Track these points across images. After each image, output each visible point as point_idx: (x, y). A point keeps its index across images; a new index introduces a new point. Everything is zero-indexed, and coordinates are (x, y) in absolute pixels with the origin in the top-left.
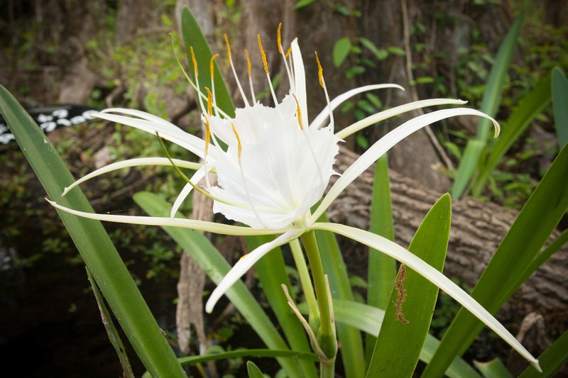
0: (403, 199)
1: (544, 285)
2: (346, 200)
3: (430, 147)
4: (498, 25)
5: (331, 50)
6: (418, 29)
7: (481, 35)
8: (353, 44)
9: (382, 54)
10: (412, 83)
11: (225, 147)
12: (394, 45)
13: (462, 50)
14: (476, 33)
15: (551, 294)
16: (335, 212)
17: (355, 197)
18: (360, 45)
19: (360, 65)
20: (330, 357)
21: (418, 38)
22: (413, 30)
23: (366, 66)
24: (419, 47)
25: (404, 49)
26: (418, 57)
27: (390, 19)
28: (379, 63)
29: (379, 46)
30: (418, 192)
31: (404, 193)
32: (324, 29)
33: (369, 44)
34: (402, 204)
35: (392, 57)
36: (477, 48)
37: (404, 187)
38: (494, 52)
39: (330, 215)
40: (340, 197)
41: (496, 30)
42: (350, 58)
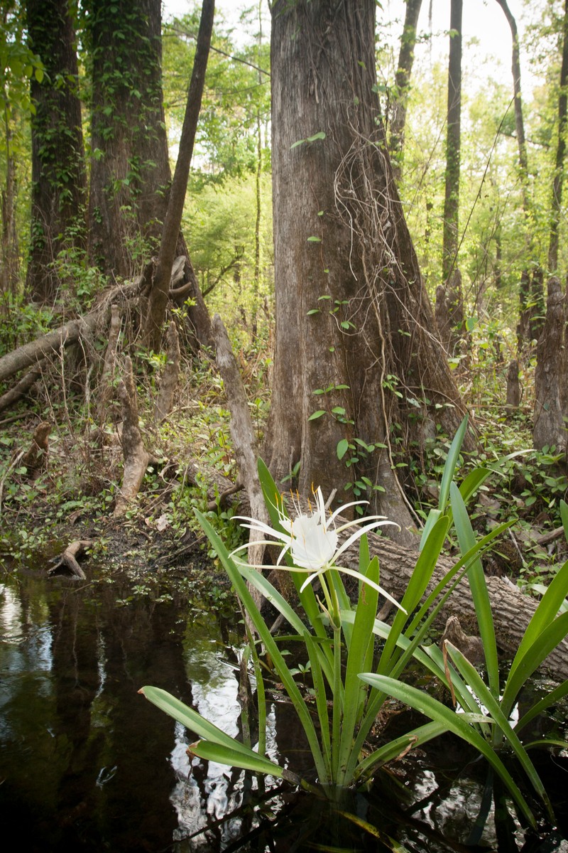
0: (382, 552)
1: (464, 601)
2: (347, 553)
3: (408, 512)
4: (455, 420)
5: (336, 448)
6: (396, 427)
7: (443, 427)
8: (350, 443)
9: (371, 449)
10: (393, 467)
11: (295, 538)
12: (379, 441)
13: (430, 440)
14: (439, 427)
15: (468, 607)
16: (341, 561)
17: (353, 551)
18: (356, 444)
19: (355, 456)
20: (338, 627)
21: (397, 433)
22: (393, 428)
23: (360, 457)
24: (397, 440)
25: (387, 445)
26: (396, 448)
27: (375, 422)
28: (370, 454)
29: (369, 442)
30: (391, 547)
31: (383, 548)
32: (330, 433)
33: (361, 443)
34: (382, 555)
35: (378, 449)
36: (440, 437)
37: (384, 545)
38: (451, 439)
39: (338, 563)
40: (344, 552)
41: (453, 424)
42: (349, 451)
